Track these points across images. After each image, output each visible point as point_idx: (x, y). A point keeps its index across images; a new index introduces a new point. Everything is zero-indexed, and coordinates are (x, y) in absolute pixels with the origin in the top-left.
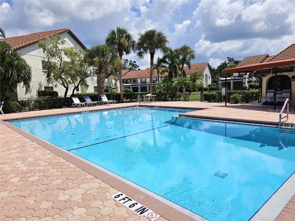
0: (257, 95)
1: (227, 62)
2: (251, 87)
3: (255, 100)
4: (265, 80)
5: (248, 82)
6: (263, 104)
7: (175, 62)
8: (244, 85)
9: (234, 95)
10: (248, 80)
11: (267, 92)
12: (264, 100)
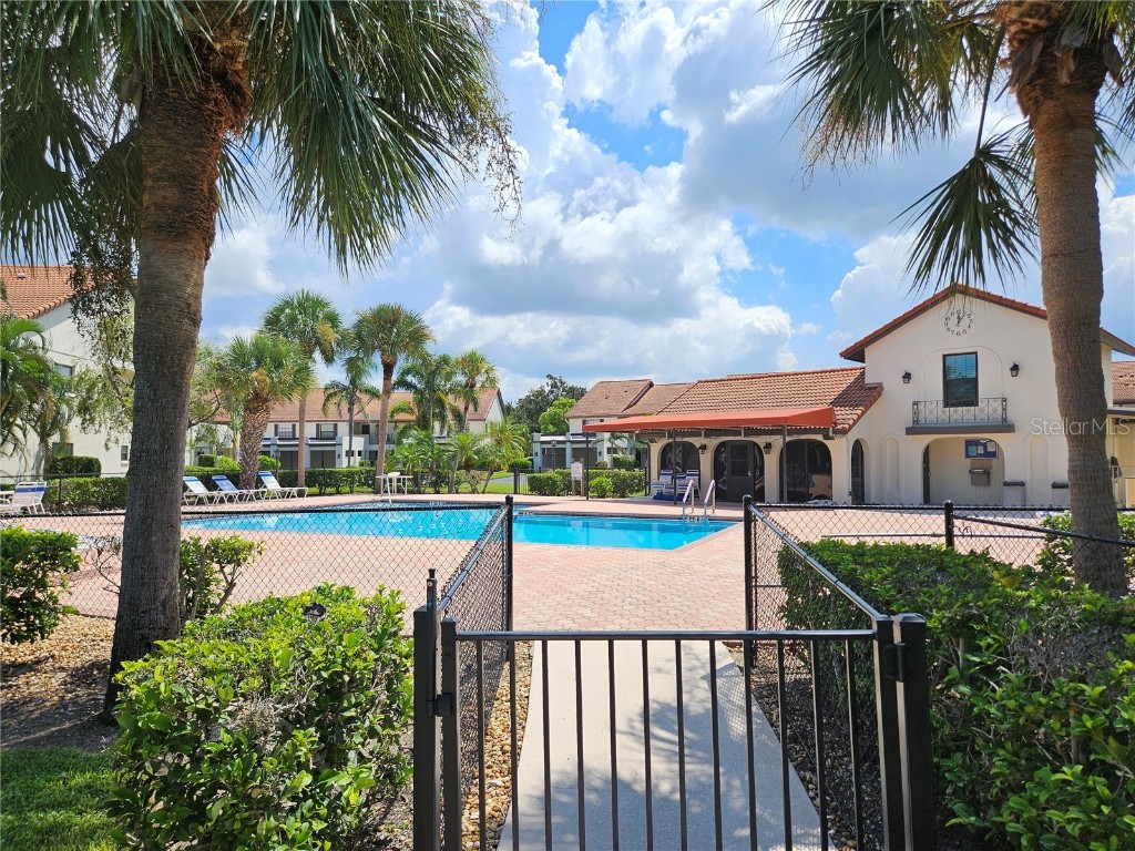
0: (640, 480)
1: (547, 389)
2: (617, 463)
3: (638, 491)
4: (655, 450)
5: (609, 450)
6: (655, 498)
7: (439, 389)
8: (599, 459)
9: (598, 479)
10: (610, 445)
11: (659, 475)
12: (654, 492)
